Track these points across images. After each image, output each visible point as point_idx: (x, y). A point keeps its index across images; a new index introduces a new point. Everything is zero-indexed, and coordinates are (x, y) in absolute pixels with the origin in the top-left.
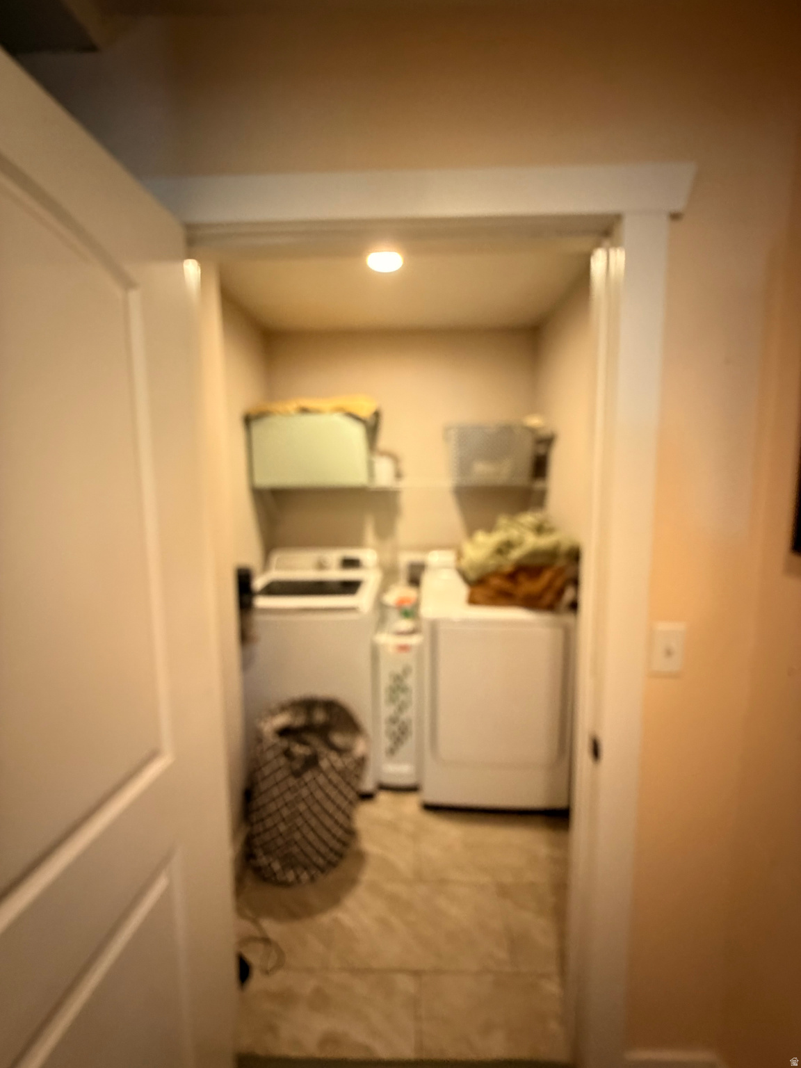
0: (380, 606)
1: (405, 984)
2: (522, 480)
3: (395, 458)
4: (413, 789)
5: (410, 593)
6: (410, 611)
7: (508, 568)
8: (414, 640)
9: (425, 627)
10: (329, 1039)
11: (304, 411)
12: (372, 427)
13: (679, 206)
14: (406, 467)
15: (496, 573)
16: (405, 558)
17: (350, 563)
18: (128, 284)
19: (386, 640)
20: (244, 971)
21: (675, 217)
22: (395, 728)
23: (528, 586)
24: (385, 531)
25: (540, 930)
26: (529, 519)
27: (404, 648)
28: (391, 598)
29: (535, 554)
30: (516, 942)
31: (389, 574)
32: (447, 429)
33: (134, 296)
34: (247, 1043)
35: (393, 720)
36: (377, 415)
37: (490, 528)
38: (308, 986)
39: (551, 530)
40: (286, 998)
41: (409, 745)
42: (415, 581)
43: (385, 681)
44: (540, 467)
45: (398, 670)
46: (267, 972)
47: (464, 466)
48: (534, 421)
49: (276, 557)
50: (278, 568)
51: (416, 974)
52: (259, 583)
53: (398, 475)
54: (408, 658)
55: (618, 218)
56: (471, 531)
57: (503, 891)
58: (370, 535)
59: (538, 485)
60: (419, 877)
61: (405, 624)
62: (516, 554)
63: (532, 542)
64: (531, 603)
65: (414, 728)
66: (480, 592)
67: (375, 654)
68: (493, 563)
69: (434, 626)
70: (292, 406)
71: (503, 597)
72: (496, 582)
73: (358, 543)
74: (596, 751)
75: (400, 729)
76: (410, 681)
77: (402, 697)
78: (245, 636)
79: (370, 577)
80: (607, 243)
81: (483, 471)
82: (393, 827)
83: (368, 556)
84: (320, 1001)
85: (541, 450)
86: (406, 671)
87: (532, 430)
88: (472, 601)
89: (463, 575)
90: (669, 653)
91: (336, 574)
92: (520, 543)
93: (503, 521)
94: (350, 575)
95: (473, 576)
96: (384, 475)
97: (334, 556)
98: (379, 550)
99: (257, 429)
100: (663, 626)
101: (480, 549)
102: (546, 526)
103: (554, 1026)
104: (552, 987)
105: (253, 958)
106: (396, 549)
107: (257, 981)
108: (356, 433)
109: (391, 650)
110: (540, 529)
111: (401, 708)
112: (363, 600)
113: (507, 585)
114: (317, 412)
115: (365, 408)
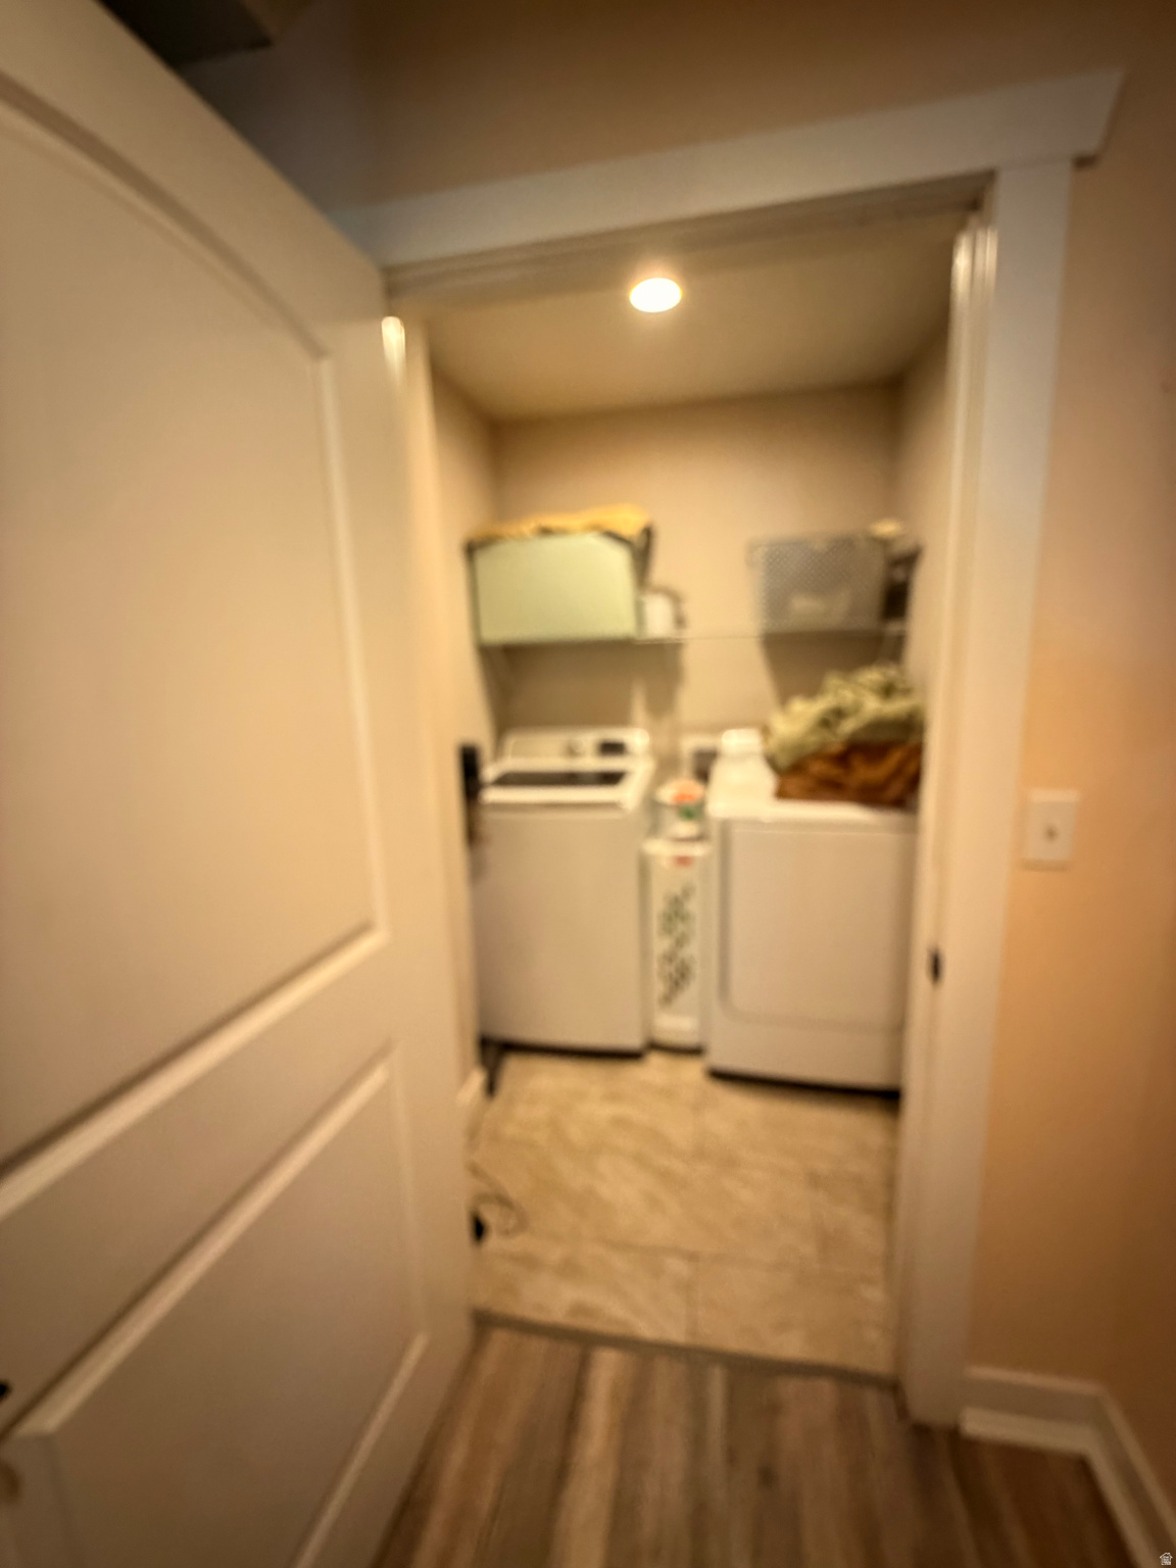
0: (652, 805)
1: (677, 1266)
2: (867, 621)
3: (675, 598)
4: (695, 1052)
5: (695, 789)
6: (692, 811)
7: (836, 744)
8: (698, 851)
9: (714, 832)
10: (579, 1309)
11: (546, 532)
12: (642, 550)
13: (1090, 144)
14: (690, 609)
15: (818, 755)
16: (690, 744)
17: (612, 748)
18: (317, 352)
19: (660, 850)
20: (479, 1229)
21: (1083, 162)
22: (671, 969)
23: (865, 773)
24: (662, 704)
25: (862, 1229)
26: (872, 676)
27: (683, 861)
28: (668, 794)
29: (878, 725)
30: (829, 1241)
31: (666, 766)
32: (752, 548)
33: (326, 367)
34: (484, 1298)
35: (669, 958)
36: (648, 533)
37: (812, 691)
38: (555, 1254)
39: (907, 692)
40: (530, 1262)
41: (691, 993)
42: (703, 774)
43: (658, 905)
44: (895, 600)
45: (677, 890)
46: (507, 1233)
47: (775, 602)
48: (887, 528)
49: (512, 741)
50: (515, 754)
51: (692, 1257)
52: (489, 772)
53: (680, 621)
54: (688, 874)
55: (989, 177)
56: (784, 697)
57: (814, 1180)
58: (639, 710)
59: (893, 628)
60: (700, 1153)
61: (685, 828)
62: (848, 726)
63: (873, 706)
64: (869, 796)
65: (697, 970)
66: (794, 783)
67: (644, 867)
68: (814, 740)
69: (726, 826)
70: (528, 526)
71: (829, 788)
72: (818, 768)
73: (623, 719)
74: (936, 968)
75: (677, 971)
76: (693, 906)
77: (681, 927)
78: (473, 834)
79: (639, 768)
80: (973, 220)
81: (806, 609)
82: (668, 1093)
83: (637, 738)
84: (569, 1270)
85: (899, 574)
86: (687, 893)
87: (884, 543)
88: (782, 794)
89: (771, 762)
90: (1051, 834)
91: (591, 763)
92: (857, 708)
93: (833, 681)
94: (612, 764)
95: (784, 761)
96: (658, 622)
97: (589, 739)
98: (653, 732)
99: (484, 561)
100: (1042, 796)
101: (796, 721)
102: (901, 686)
103: (873, 1335)
104: (875, 1294)
105: (491, 1216)
106: (677, 731)
107: (493, 1241)
108: (618, 560)
109: (665, 863)
110: (888, 691)
111: (681, 942)
112: (628, 795)
113: (834, 772)
114: (562, 532)
115: (630, 522)
